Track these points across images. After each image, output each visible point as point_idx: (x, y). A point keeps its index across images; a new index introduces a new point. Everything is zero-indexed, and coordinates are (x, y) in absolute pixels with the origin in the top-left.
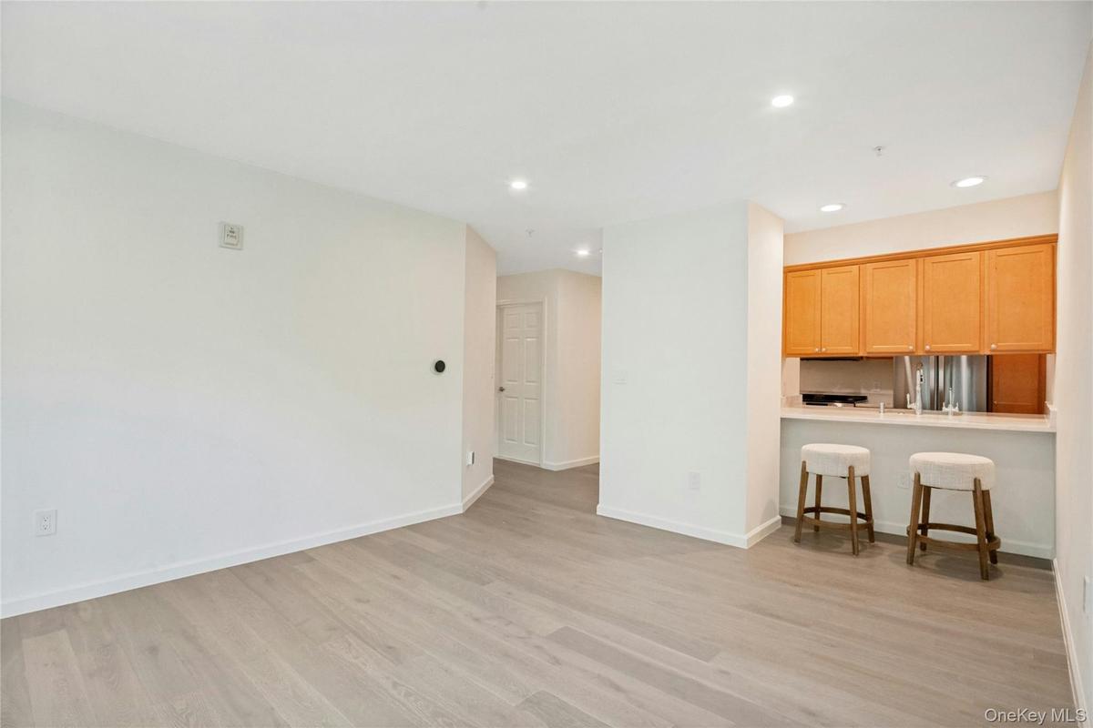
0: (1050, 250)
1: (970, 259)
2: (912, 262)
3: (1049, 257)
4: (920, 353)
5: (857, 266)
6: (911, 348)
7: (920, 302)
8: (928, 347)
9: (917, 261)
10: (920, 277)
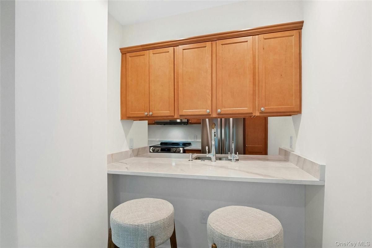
0: (298, 34)
1: (247, 41)
2: (208, 44)
3: (298, 39)
4: (214, 115)
5: (173, 48)
6: (208, 111)
7: (214, 75)
8: (219, 110)
9: (212, 43)
10: (214, 56)
